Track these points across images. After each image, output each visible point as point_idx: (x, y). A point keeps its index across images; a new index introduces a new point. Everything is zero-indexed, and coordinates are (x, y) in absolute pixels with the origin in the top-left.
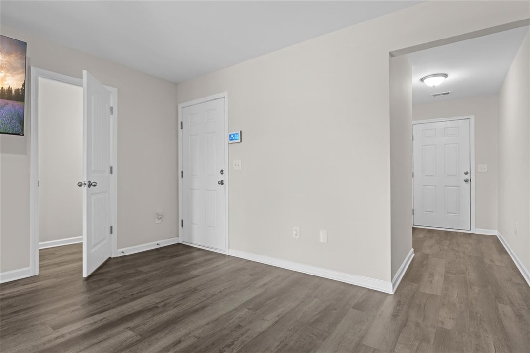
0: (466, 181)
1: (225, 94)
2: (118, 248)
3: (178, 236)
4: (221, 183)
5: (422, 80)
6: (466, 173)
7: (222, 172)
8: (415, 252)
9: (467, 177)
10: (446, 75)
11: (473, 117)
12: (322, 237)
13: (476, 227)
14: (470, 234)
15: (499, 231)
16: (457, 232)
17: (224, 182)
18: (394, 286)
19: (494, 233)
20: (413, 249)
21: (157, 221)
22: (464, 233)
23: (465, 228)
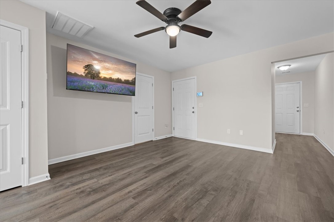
0: (298, 111)
1: (195, 77)
2: (155, 137)
3: (172, 134)
4: (193, 112)
5: (278, 68)
6: (298, 108)
7: (193, 108)
8: (276, 141)
9: (298, 109)
10: (290, 65)
11: (301, 82)
12: (241, 133)
13: (303, 132)
14: (300, 135)
15: (314, 133)
16: (293, 134)
17: (194, 112)
18: (273, 150)
19: (312, 134)
20: (275, 140)
21: (166, 128)
22: (297, 135)
23: (297, 132)
